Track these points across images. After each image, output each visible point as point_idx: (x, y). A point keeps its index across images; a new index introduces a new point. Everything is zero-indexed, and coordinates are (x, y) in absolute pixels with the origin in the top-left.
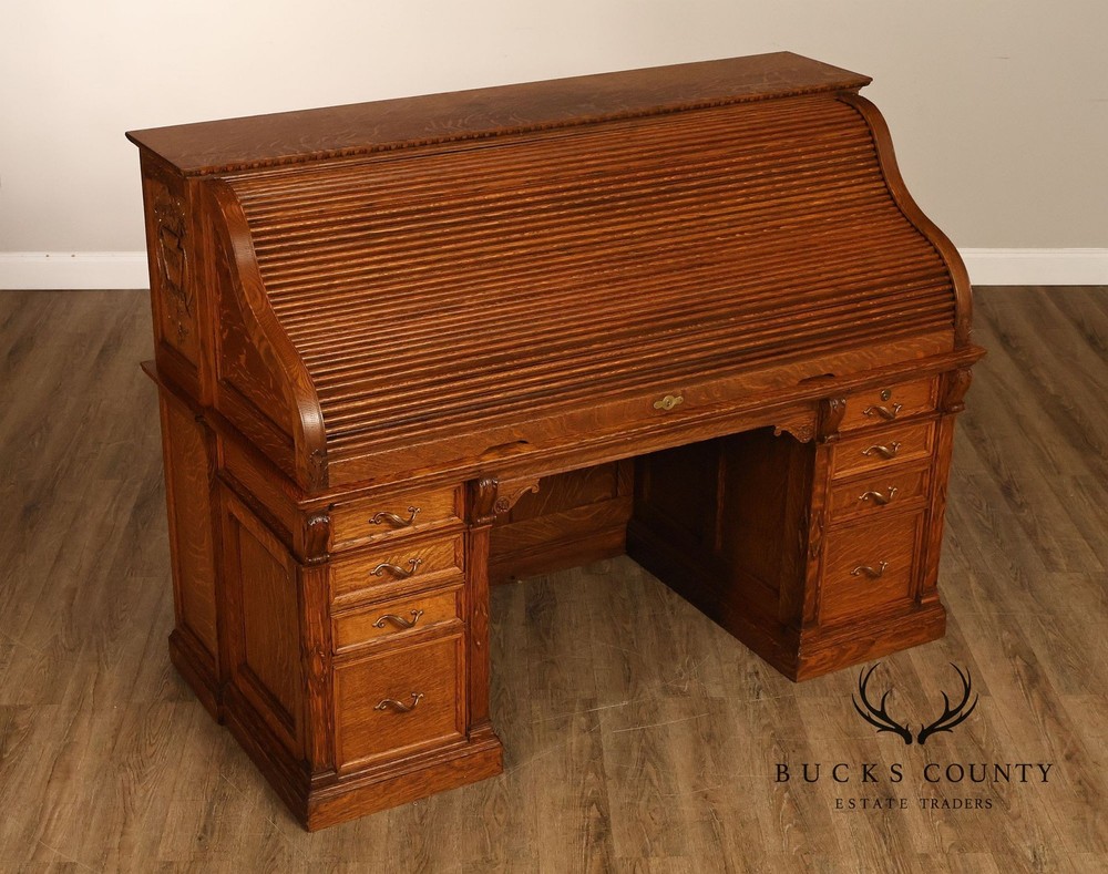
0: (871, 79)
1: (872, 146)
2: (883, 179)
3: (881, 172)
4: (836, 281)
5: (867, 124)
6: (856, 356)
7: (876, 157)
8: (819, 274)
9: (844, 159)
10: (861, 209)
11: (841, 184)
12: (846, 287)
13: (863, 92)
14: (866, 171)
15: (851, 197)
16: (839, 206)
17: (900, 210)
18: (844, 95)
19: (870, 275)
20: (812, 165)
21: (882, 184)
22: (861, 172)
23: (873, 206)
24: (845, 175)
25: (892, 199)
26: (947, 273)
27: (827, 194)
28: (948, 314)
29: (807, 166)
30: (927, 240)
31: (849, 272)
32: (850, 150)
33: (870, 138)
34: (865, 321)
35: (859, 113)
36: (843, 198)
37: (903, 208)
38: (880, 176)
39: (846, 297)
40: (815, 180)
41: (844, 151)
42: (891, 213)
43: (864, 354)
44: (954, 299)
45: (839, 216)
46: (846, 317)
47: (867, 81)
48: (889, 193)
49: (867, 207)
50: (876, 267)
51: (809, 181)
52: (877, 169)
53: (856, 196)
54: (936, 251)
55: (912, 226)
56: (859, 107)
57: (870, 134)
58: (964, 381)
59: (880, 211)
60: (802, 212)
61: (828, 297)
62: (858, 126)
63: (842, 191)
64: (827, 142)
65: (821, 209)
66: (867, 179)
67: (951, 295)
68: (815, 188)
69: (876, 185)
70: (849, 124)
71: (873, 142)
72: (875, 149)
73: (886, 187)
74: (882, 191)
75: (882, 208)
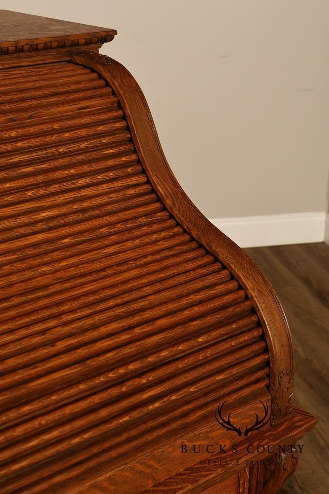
0: (115, 32)
1: (123, 124)
2: (144, 172)
3: (139, 161)
4: (82, 352)
5: (114, 93)
6: (128, 474)
7: (131, 140)
8: (53, 343)
9: (84, 145)
10: (115, 218)
11: (81, 182)
12: (102, 359)
13: (105, 50)
14: (118, 161)
15: (99, 201)
16: (81, 216)
17: (171, 216)
18: (79, 54)
19: (137, 331)
20: (34, 155)
21: (143, 179)
22: (110, 163)
23: (131, 213)
24: (86, 168)
25: (159, 199)
26: (254, 311)
27: (60, 199)
28: (260, 374)
29: (26, 157)
30: (216, 260)
31: (104, 330)
32: (93, 131)
33: (120, 113)
34: (136, 414)
35: (100, 77)
36: (86, 204)
37: (176, 212)
38: (139, 168)
39: (102, 379)
40: (40, 178)
41: (83, 132)
42: (159, 221)
43: (140, 467)
44: (266, 350)
45: (81, 233)
46: (104, 413)
47: (108, 36)
48: (154, 191)
49: (122, 216)
50: (148, 315)
51: (31, 180)
52: (134, 157)
53: (106, 199)
54: (233, 277)
55: (192, 239)
56: (100, 68)
57: (120, 106)
58: (288, 468)
59: (143, 220)
60: (22, 231)
61: (69, 383)
62: (100, 96)
63: (84, 192)
64: (54, 120)
65: (54, 223)
66: (119, 172)
67: (262, 345)
68: (42, 192)
69: (134, 180)
70: (89, 93)
71: (124, 118)
72: (128, 129)
73: (148, 182)
74: (143, 189)
75: (146, 215)
